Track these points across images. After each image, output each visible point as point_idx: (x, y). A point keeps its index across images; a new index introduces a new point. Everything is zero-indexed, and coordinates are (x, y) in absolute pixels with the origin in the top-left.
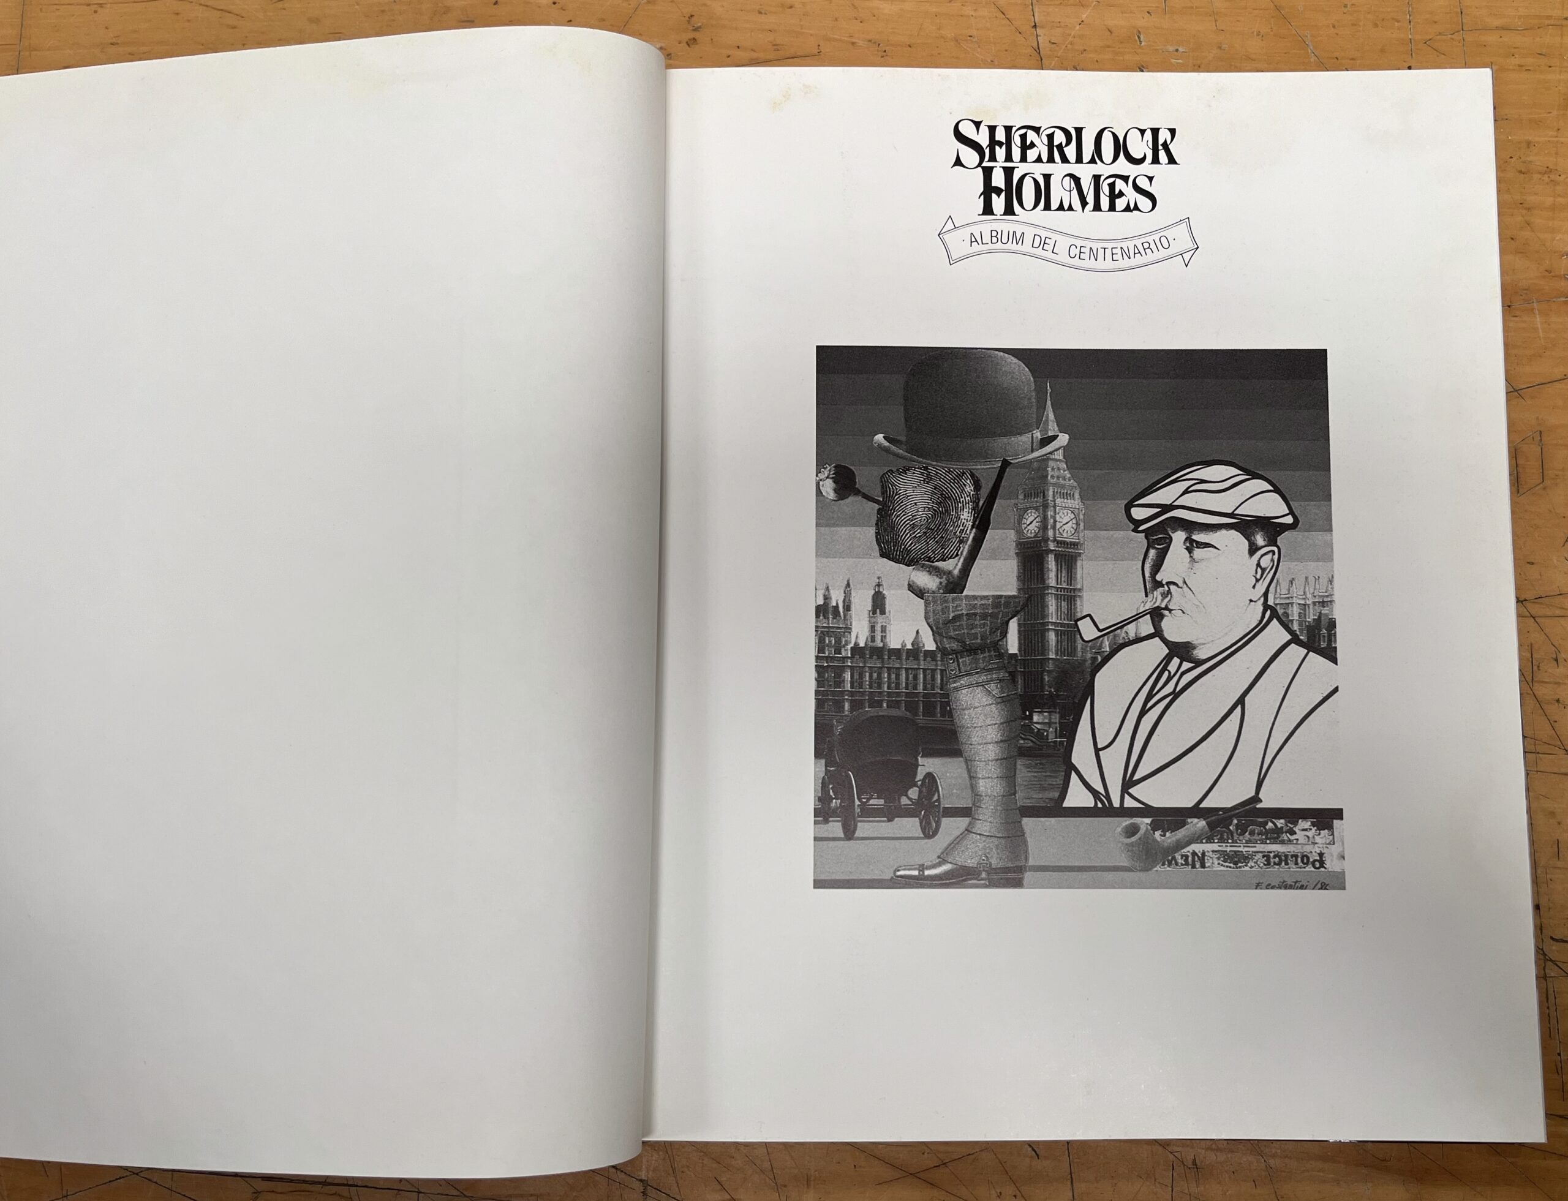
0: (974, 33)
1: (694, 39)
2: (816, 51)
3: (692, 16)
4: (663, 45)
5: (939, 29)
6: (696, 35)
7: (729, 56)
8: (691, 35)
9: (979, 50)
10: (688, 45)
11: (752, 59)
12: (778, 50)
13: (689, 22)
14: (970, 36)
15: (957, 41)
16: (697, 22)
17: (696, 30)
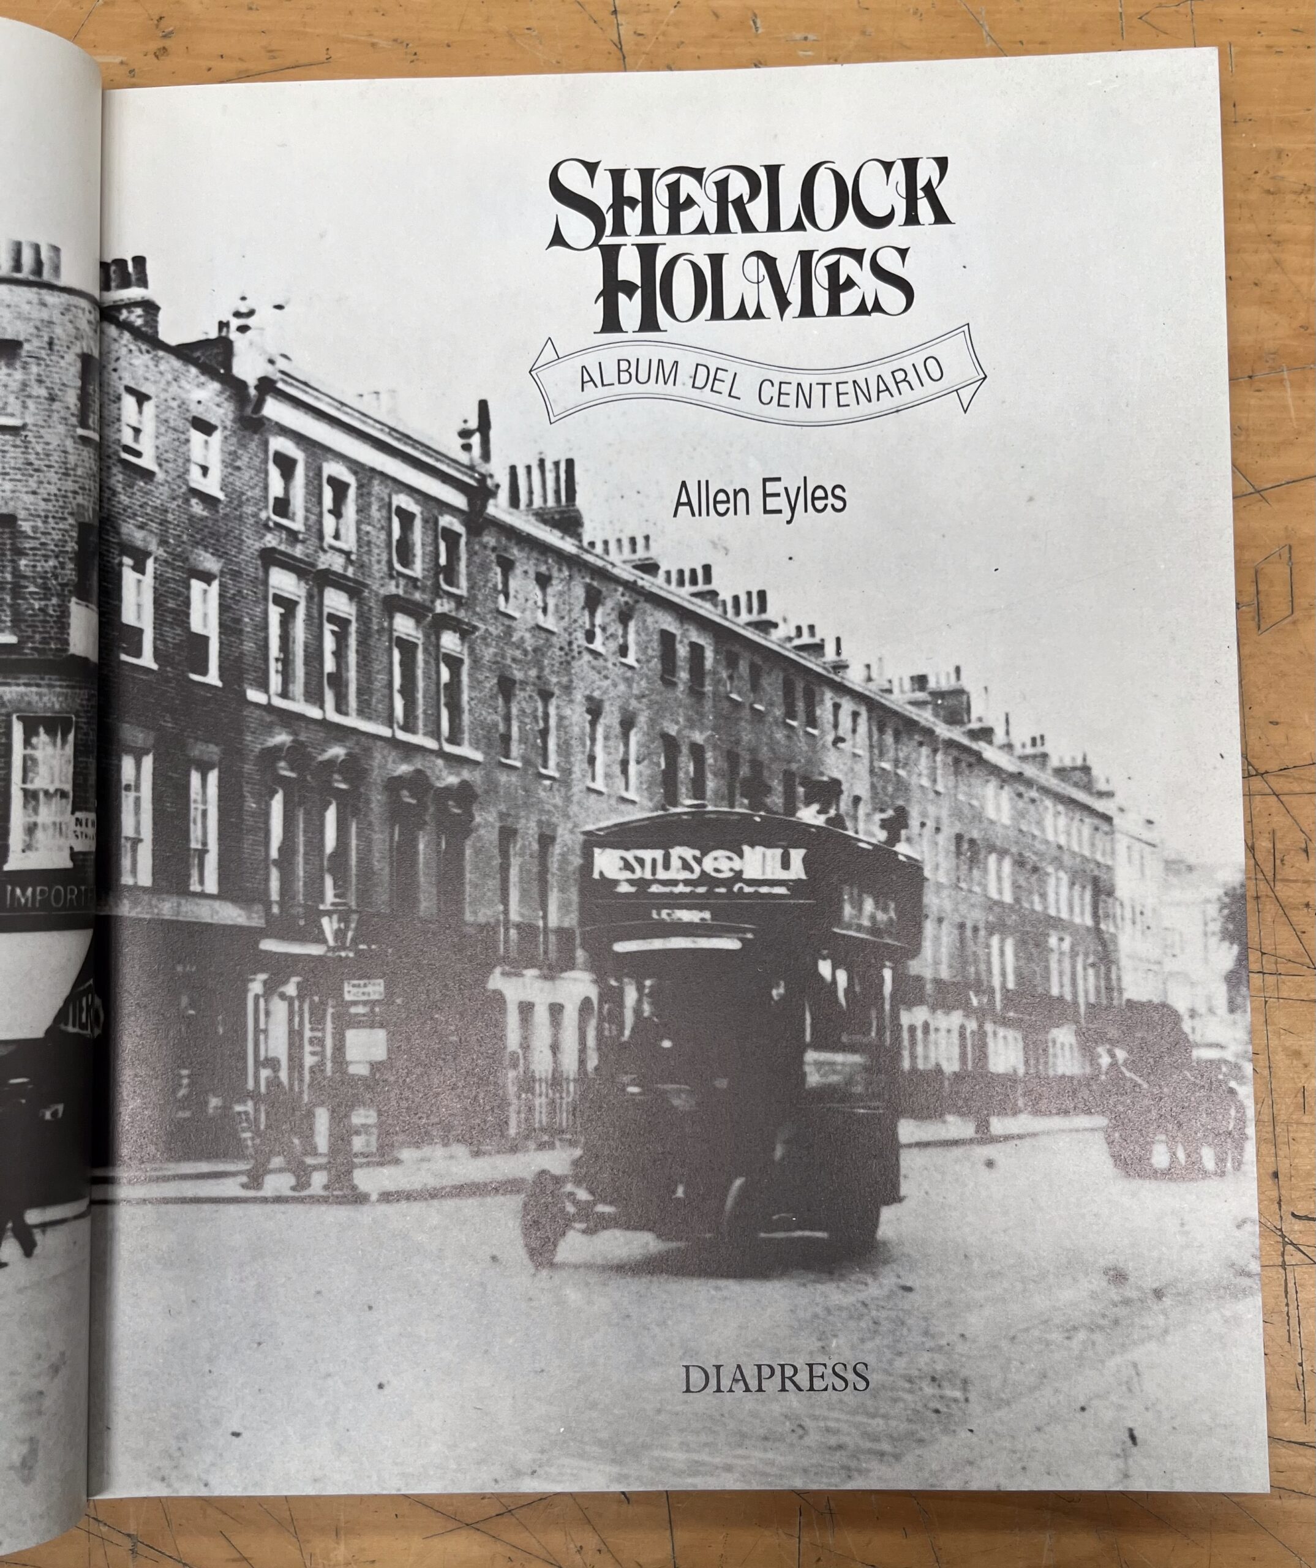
0: (533, 23)
1: (164, 48)
2: (323, 58)
3: (161, 18)
4: (124, 59)
5: (488, 20)
6: (167, 43)
7: (209, 69)
8: (161, 43)
9: (541, 47)
10: (157, 57)
11: (240, 72)
12: (274, 58)
13: (157, 26)
14: (528, 29)
15: (511, 36)
16: (168, 25)
17: (166, 36)
